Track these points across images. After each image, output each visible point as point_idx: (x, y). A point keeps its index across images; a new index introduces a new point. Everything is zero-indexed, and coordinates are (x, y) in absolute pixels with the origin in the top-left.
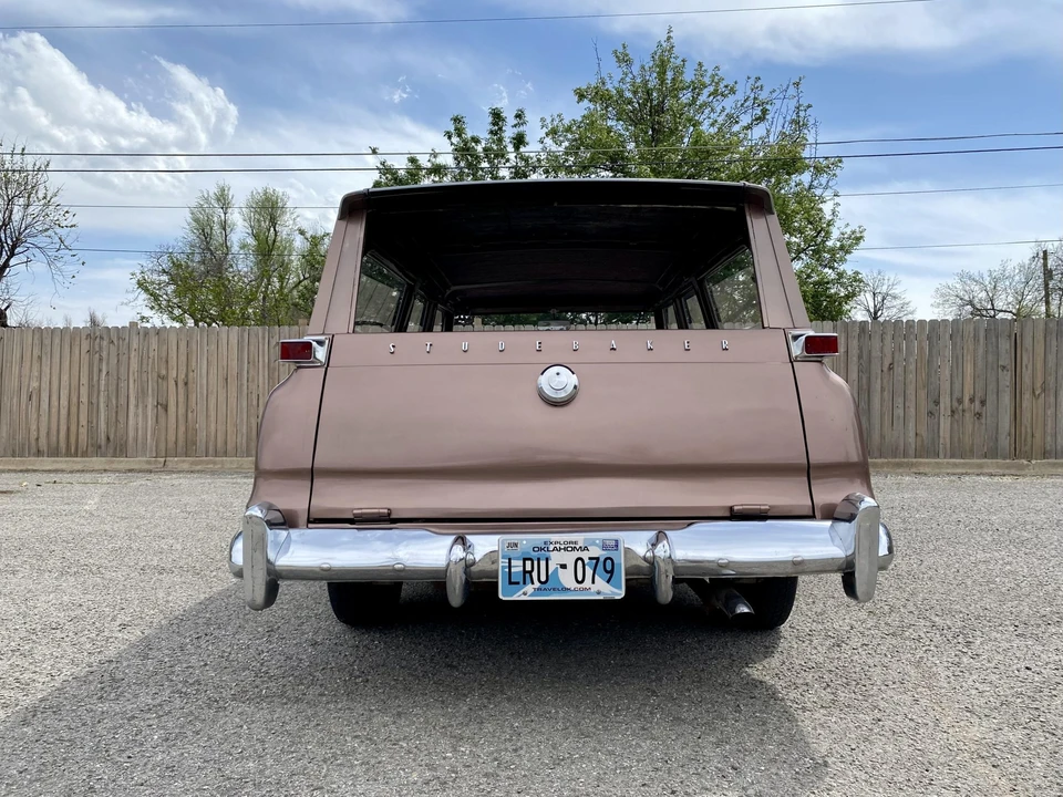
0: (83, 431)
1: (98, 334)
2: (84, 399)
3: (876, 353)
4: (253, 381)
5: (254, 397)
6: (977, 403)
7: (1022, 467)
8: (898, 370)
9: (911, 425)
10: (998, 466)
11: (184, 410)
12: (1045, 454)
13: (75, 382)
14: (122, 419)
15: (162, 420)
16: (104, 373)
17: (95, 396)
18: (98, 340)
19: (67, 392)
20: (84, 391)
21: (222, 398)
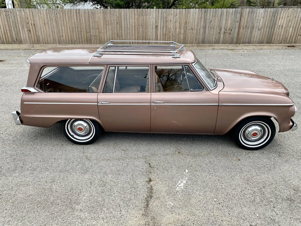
0: (9, 37)
1: (7, 10)
2: (8, 29)
3: (208, 17)
4: (52, 24)
5: (53, 28)
6: (230, 30)
7: (237, 46)
8: (213, 22)
9: (214, 36)
10: (232, 46)
11: (35, 32)
12: (243, 43)
13: (4, 24)
14: (19, 34)
15: (30, 34)
16: (11, 21)
17: (10, 28)
18: (7, 12)
19: (2, 27)
20: (7, 26)
21: (44, 29)
